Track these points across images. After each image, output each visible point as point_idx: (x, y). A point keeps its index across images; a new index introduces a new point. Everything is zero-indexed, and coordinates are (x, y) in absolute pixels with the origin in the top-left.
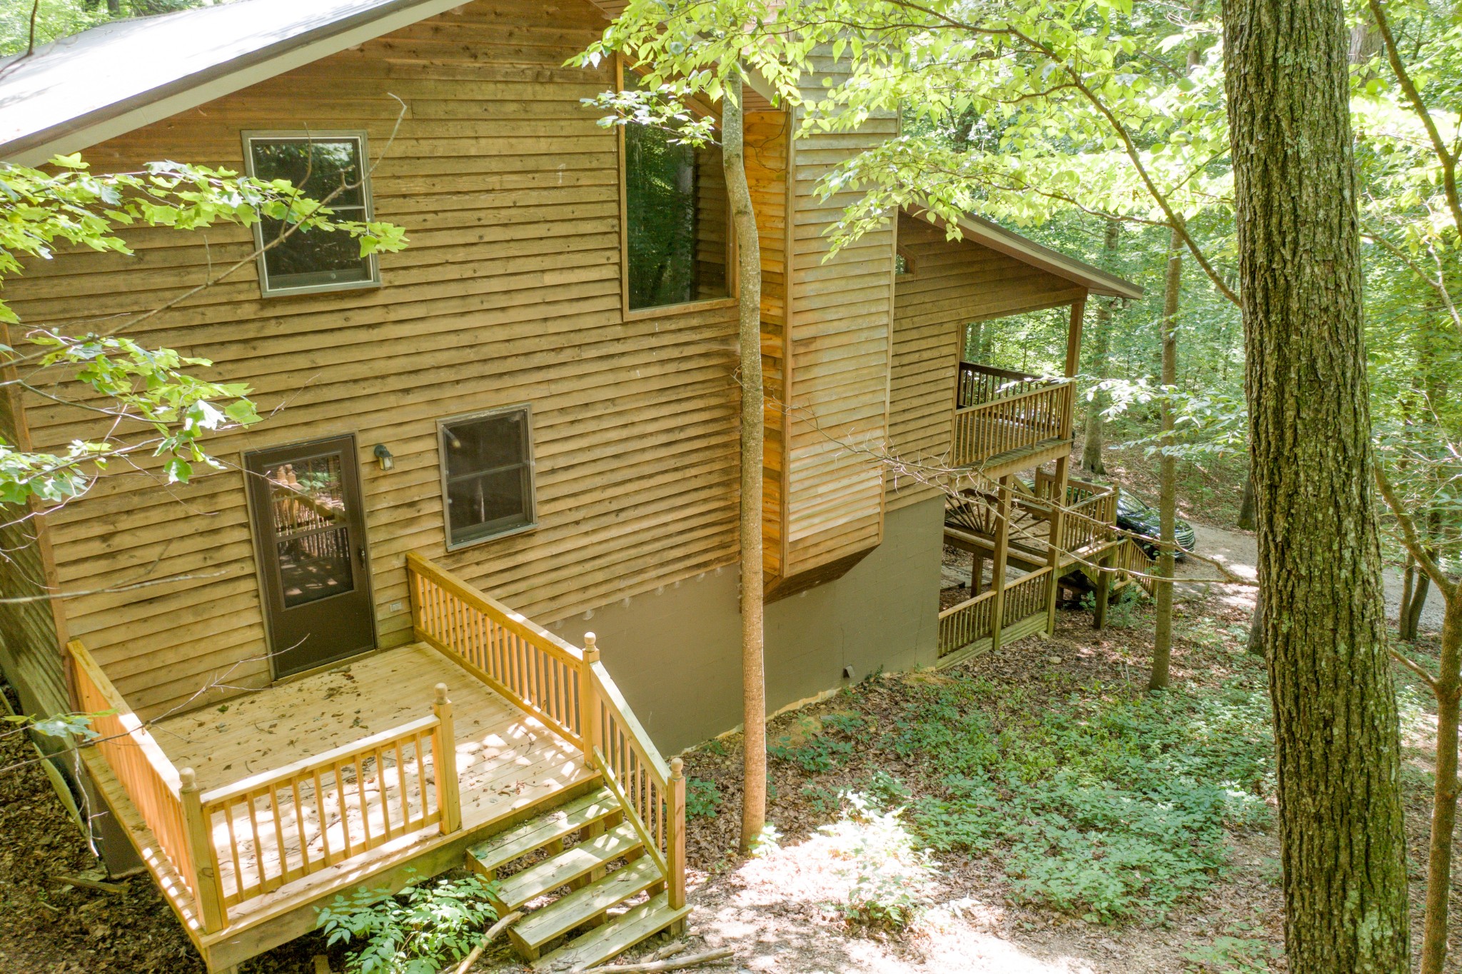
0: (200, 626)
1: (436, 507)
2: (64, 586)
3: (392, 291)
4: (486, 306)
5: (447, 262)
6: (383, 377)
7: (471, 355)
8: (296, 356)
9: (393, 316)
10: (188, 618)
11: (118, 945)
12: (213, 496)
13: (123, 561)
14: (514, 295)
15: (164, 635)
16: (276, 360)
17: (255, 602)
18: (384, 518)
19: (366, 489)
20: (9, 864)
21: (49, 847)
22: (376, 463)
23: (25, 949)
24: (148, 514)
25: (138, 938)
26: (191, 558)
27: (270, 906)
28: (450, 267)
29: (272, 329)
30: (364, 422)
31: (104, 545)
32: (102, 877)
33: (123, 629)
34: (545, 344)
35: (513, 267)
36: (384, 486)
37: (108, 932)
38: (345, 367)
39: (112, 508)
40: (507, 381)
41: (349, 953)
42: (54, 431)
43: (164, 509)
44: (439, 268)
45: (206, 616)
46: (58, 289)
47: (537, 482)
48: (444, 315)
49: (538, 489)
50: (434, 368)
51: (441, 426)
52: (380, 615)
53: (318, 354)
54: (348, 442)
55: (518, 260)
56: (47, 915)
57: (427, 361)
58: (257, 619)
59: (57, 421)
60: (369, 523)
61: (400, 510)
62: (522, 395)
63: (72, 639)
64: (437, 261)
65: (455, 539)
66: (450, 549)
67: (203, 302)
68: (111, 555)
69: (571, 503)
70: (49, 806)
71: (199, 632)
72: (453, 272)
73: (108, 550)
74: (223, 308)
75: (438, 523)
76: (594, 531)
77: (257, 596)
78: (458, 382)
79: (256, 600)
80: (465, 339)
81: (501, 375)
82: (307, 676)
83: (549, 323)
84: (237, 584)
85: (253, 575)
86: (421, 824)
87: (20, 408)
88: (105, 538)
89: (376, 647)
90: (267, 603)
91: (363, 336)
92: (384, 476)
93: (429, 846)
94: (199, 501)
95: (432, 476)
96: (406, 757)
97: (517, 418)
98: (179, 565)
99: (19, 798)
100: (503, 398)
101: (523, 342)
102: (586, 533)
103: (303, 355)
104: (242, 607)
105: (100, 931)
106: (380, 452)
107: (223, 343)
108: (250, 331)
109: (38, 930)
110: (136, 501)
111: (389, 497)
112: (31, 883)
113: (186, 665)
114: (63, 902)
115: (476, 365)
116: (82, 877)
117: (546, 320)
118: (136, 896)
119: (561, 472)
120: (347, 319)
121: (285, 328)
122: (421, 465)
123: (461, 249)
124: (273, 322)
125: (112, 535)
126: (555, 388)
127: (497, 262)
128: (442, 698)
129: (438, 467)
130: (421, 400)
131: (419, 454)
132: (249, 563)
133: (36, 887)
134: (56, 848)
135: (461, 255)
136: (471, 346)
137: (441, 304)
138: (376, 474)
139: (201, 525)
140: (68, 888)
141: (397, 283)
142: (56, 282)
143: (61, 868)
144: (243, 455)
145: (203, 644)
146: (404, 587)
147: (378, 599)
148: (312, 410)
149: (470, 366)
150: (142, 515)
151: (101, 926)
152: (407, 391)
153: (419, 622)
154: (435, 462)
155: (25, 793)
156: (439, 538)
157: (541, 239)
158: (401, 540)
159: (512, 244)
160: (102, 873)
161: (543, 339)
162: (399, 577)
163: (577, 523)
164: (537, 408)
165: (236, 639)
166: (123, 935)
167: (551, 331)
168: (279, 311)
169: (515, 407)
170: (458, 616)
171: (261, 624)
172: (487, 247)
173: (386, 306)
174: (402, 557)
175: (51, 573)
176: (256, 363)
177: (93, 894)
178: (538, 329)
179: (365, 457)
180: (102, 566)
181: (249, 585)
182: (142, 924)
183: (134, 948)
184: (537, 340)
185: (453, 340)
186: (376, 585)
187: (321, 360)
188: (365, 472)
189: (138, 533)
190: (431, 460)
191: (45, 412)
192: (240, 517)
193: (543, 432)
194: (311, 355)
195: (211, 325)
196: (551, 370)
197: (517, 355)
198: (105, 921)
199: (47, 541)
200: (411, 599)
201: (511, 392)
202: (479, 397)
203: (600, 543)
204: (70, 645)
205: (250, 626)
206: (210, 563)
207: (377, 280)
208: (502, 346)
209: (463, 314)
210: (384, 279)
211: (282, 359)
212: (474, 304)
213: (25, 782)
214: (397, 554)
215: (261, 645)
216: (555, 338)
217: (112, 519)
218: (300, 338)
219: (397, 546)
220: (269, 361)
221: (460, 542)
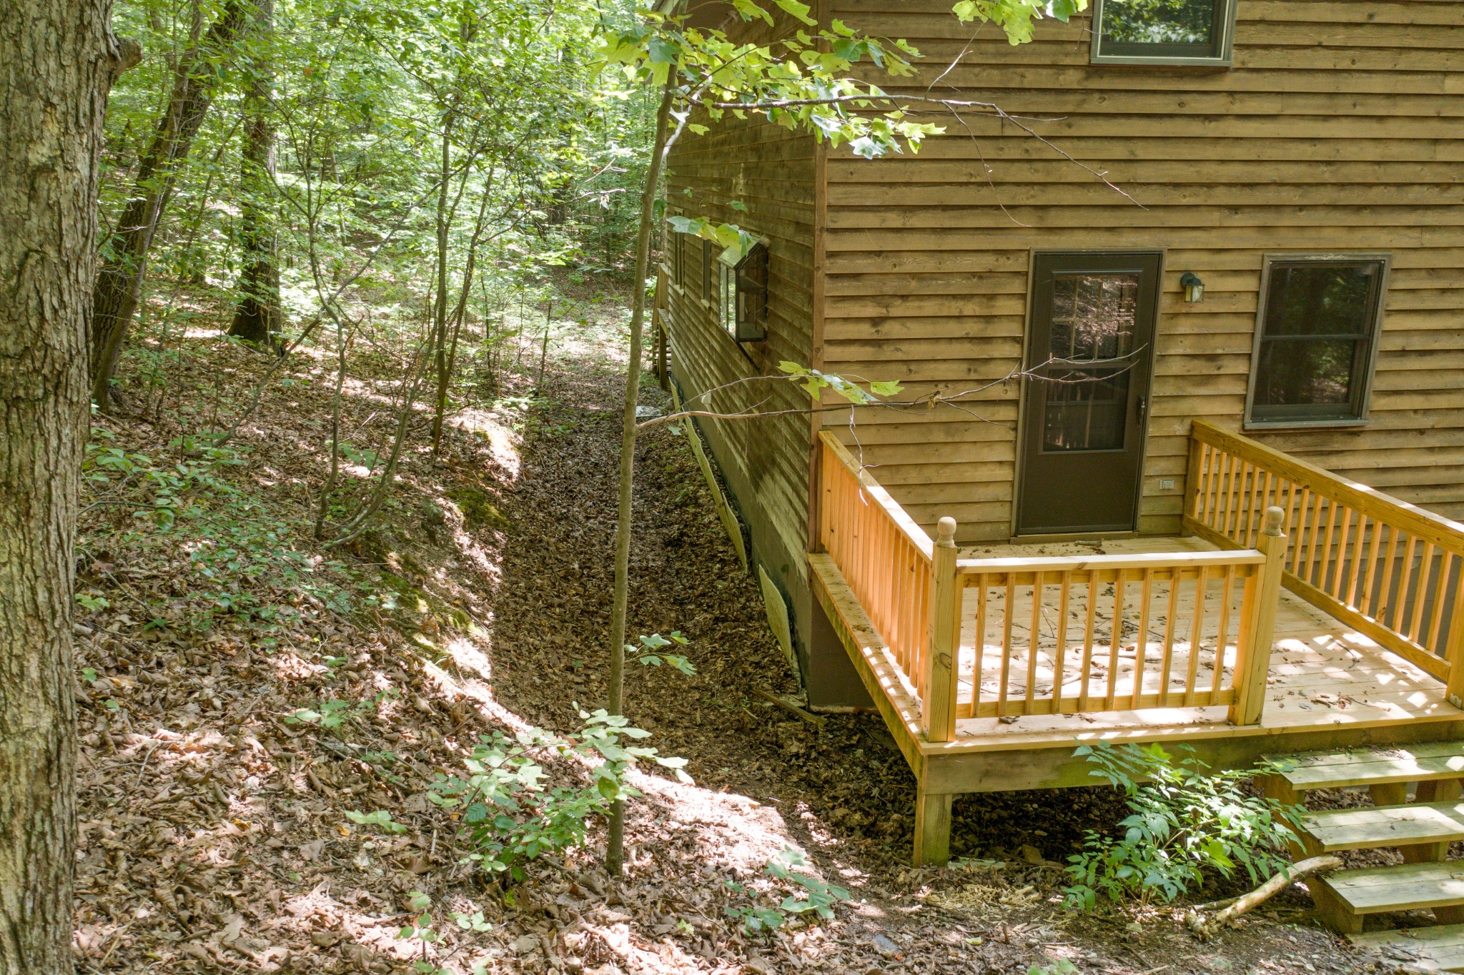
0: (948, 449)
1: (1241, 367)
2: (827, 367)
3: (1243, 75)
4: (1359, 111)
5: (1320, 46)
6: (1210, 185)
7: (1326, 174)
8: (1114, 143)
9: (1237, 108)
10: (939, 436)
11: (811, 766)
12: (992, 297)
13: (888, 353)
14: (1400, 101)
15: (911, 449)
16: (1090, 144)
17: (1011, 436)
18: (1176, 367)
19: (1162, 326)
20: (720, 670)
21: (757, 665)
22: (1181, 294)
23: (723, 742)
24: (922, 304)
25: (831, 767)
26: (955, 366)
27: (1004, 736)
28: (1322, 52)
29: (1094, 105)
30: (1177, 240)
31: (873, 330)
32: (802, 704)
33: (873, 430)
34: (1428, 174)
35: (1404, 62)
36: (1184, 326)
37: (802, 751)
38: (1167, 166)
39: (888, 290)
40: (1367, 218)
41: (1091, 831)
42: (849, 189)
43: (938, 301)
44: (1309, 52)
45: (957, 439)
46: (884, 27)
47: (1379, 364)
48: (1302, 116)
49: (1379, 373)
50: (1275, 184)
51: (1268, 263)
52: (1147, 489)
53: (1140, 144)
54: (1154, 259)
55: (1414, 54)
56: (746, 720)
57: (1268, 173)
58: (1008, 456)
59: (854, 179)
60: (1157, 370)
61: (1196, 362)
62: (1383, 239)
63: (825, 428)
64: (1307, 42)
65: (1256, 416)
66: (1248, 426)
67: (1026, 61)
68: (877, 343)
69: (1419, 402)
70: (762, 632)
71: (947, 455)
72: (1324, 60)
73: (875, 337)
74: (1044, 72)
75: (1239, 389)
76: (1442, 449)
77: (1015, 429)
78: (1301, 208)
79: (1012, 433)
80: (1323, 152)
81: (1360, 208)
82: (1050, 541)
83: (1440, 148)
84: (996, 409)
85: (1015, 403)
86: (1209, 699)
87: (824, 157)
88: (876, 321)
89: (1133, 528)
90: (1023, 440)
91: (1196, 129)
92: (1187, 314)
93: (1212, 731)
94: (976, 300)
95: (1245, 325)
96: (1176, 636)
97: (1369, 271)
98: (942, 371)
99: (736, 620)
100: (1356, 240)
101: (1397, 167)
102: (1431, 450)
103: (1122, 143)
104: (996, 438)
105: (794, 747)
106: (1188, 280)
107: (1036, 115)
108: (1070, 103)
109: (736, 731)
110: (913, 286)
111: (1187, 341)
112: (737, 689)
113: (926, 490)
114: (762, 713)
115: (1329, 188)
116: (783, 699)
117: (1436, 141)
118: (831, 732)
119: (1413, 357)
120: (1181, 105)
121: (1108, 106)
122: (1233, 309)
123: (1341, 30)
124: (1097, 96)
125: (882, 320)
126: (1429, 239)
127: (1384, 53)
128: (1275, 527)
129: (1255, 315)
130: (1250, 223)
131: (1235, 293)
132: (1015, 387)
133: (741, 694)
134: (763, 668)
135: (1340, 37)
136: (1329, 163)
137: (1300, 101)
138: (1177, 309)
139: (973, 328)
140: (769, 704)
141: (1251, 66)
142: (883, 19)
143: (765, 685)
144: (1032, 254)
145: (948, 471)
146: (1182, 462)
147: (1150, 468)
148: (1119, 213)
149: (1322, 189)
150: (917, 304)
151: (796, 743)
152: (1235, 209)
153: (1191, 511)
154: (1251, 309)
155: (742, 617)
156: (1236, 409)
157: (1452, 27)
158: (1190, 401)
159: (1410, 30)
160: (802, 700)
161: (1427, 168)
162: (1177, 447)
163: (1421, 432)
164: (1400, 261)
165: (983, 474)
166: (816, 760)
167: (1440, 158)
168: (1106, 83)
169: (1369, 255)
170: (1241, 517)
171: (1013, 464)
172: (1375, 30)
173: (1231, 93)
174: (1188, 422)
175: (818, 349)
176: (1068, 144)
177: (791, 716)
178: (1423, 153)
179: (1169, 284)
180: (866, 353)
181: (1008, 413)
182: (836, 758)
183: (825, 774)
184: (1419, 168)
185: (1307, 151)
186: (1150, 450)
187: (1142, 151)
188: (1165, 303)
189: (909, 324)
190: (1247, 305)
191: (844, 166)
192: (1014, 329)
193: (1401, 296)
194: (1131, 145)
195: (1029, 90)
196: (1430, 213)
197: (1387, 185)
198: (800, 740)
199: (821, 312)
200: (1187, 478)
201: (1368, 233)
202: (1327, 233)
203: (1448, 467)
204: (821, 433)
205: (1001, 463)
206: (973, 376)
207: (1227, 57)
208: (1369, 168)
209: (1326, 118)
210: (1237, 57)
211: (1098, 144)
212: (1344, 107)
213: (744, 608)
214: (1182, 417)
215: (1007, 488)
216: (1444, 169)
217: (887, 300)
218: (1123, 121)
219: (1184, 407)
220: (1082, 144)
221: (1261, 421)
